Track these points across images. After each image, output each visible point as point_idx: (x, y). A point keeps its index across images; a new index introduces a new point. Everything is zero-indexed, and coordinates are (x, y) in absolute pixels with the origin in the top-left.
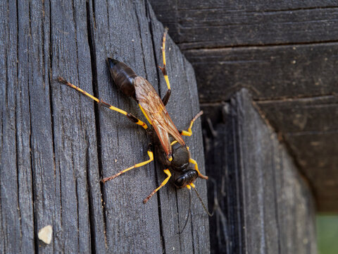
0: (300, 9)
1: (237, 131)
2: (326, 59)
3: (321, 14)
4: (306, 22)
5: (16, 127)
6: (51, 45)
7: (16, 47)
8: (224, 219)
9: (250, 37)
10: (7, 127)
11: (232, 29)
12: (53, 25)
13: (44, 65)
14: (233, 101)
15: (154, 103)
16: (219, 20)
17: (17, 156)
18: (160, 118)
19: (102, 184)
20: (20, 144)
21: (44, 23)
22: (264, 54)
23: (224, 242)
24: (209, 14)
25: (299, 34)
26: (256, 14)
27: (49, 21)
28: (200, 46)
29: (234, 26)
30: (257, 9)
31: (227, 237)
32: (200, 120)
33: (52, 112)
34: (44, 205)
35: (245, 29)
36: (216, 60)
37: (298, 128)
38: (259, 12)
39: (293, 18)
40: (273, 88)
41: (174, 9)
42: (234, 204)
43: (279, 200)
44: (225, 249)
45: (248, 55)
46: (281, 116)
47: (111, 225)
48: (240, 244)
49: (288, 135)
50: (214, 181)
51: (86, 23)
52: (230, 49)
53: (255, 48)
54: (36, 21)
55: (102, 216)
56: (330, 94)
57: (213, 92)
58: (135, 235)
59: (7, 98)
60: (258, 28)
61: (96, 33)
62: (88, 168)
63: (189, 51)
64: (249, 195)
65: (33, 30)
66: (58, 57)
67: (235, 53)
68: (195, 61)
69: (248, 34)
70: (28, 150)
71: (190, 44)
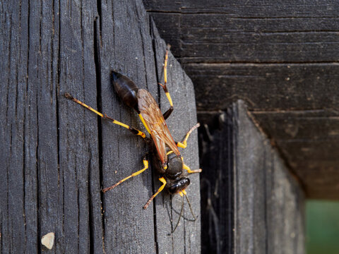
0: (296, 31)
1: (231, 139)
2: (318, 78)
3: (315, 36)
4: (300, 44)
5: (24, 138)
6: (59, 62)
7: (26, 63)
8: (216, 219)
9: (247, 55)
10: (16, 138)
11: (231, 46)
12: (62, 42)
13: (52, 80)
14: (229, 110)
15: (155, 115)
16: (219, 38)
17: (24, 165)
18: (159, 128)
19: (102, 194)
20: (27, 155)
21: (54, 40)
22: (260, 71)
23: (215, 241)
24: (209, 32)
25: (294, 54)
26: (254, 34)
27: (58, 39)
28: (200, 61)
29: (233, 44)
30: (256, 30)
31: (218, 236)
32: (196, 132)
33: (58, 125)
34: (47, 212)
35: (243, 47)
36: (215, 73)
37: (289, 136)
38: (257, 32)
39: (288, 39)
40: (268, 100)
41: (177, 26)
42: (226, 206)
43: (268, 202)
44: (216, 247)
45: (245, 71)
46: (274, 125)
47: (109, 232)
48: (230, 245)
49: (280, 142)
50: (208, 182)
51: (93, 41)
52: (229, 64)
53: (252, 65)
54: (46, 40)
55: (101, 224)
56: (321, 108)
57: (211, 101)
58: (131, 241)
59: (16, 111)
60: (256, 46)
61: (102, 51)
62: (89, 179)
63: (189, 65)
64: (240, 200)
65: (43, 47)
66: (66, 74)
67: (233, 68)
68: (195, 73)
69: (246, 52)
70: (35, 160)
71: (191, 58)
